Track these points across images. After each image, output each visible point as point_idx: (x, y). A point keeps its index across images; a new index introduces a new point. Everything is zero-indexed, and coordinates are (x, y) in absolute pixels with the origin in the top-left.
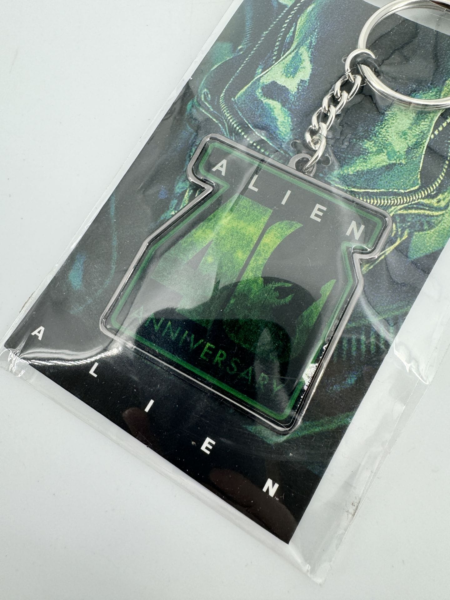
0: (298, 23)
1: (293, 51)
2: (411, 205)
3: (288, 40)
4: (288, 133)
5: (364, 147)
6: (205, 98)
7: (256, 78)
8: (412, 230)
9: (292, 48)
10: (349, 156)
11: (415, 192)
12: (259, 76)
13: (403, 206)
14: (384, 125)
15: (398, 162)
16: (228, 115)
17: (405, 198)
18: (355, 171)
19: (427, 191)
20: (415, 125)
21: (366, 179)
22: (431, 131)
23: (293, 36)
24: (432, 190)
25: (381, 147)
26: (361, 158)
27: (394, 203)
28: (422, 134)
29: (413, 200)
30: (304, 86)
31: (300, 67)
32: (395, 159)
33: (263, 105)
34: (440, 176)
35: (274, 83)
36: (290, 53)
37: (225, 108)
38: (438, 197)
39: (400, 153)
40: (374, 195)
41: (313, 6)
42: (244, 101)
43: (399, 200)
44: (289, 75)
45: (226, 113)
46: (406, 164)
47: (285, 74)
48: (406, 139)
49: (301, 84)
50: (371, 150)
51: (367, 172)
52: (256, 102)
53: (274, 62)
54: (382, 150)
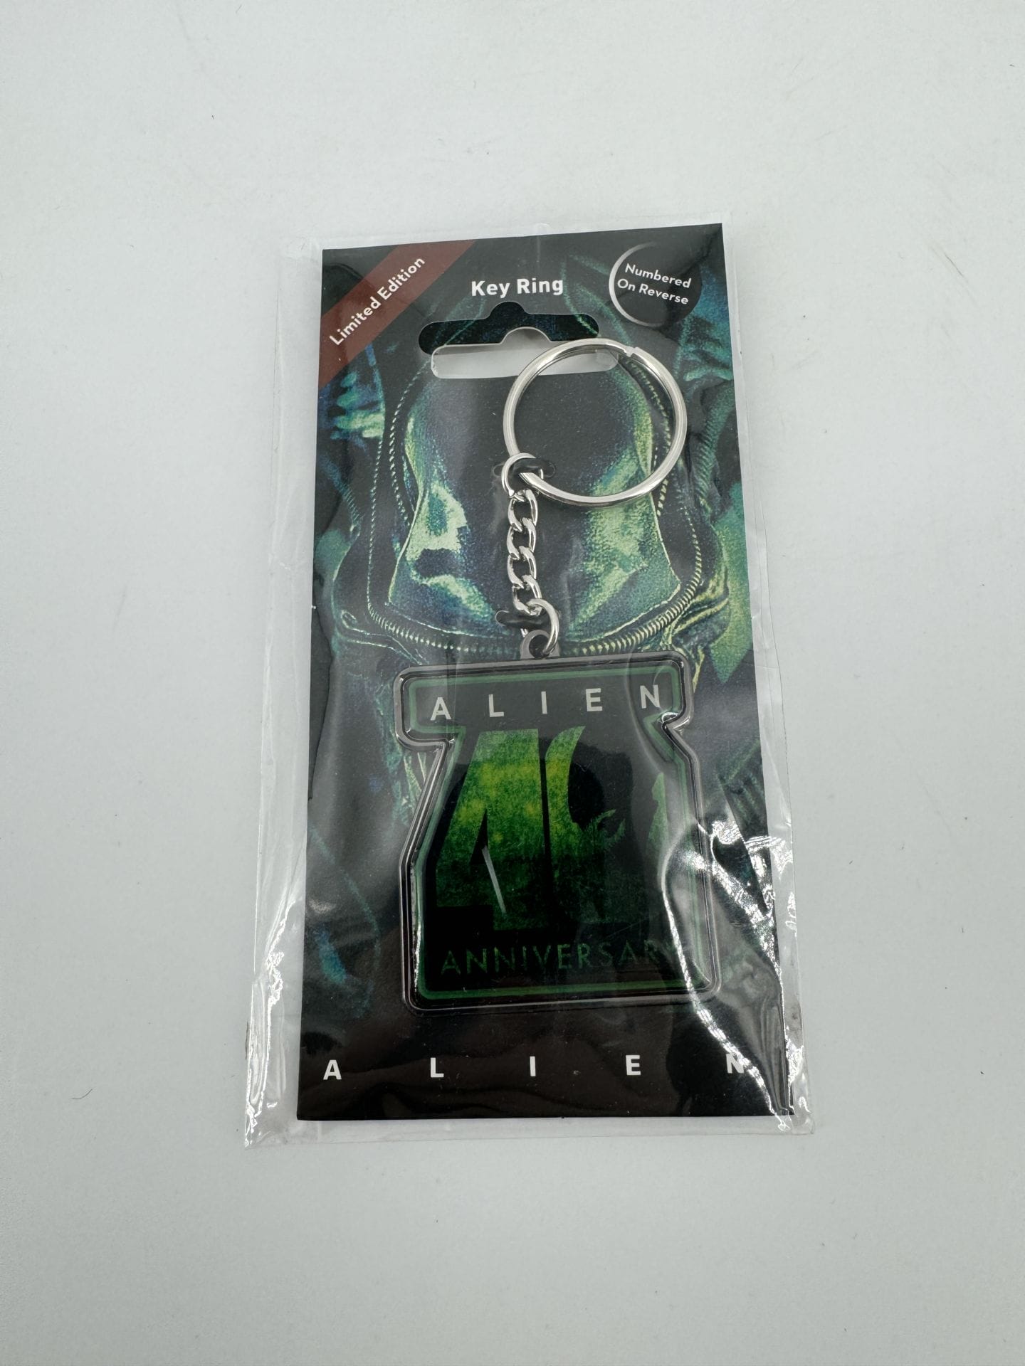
0: (407, 453)
1: (424, 496)
2: (684, 614)
3: (408, 485)
4: (484, 609)
5: (588, 573)
6: (349, 623)
7: (399, 559)
8: (705, 644)
9: (421, 493)
10: (577, 594)
11: (681, 593)
12: (401, 554)
13: (677, 620)
14: (593, 530)
15: (638, 569)
16: (394, 628)
17: (673, 609)
18: (595, 609)
19: (694, 585)
20: (630, 510)
21: (614, 613)
22: (654, 507)
23: (412, 476)
24: (698, 581)
25: (607, 560)
26: (592, 589)
27: (665, 623)
28: (645, 517)
29: (684, 606)
30: (467, 535)
31: (446, 512)
32: (633, 567)
33: (430, 589)
34: (697, 558)
35: (426, 553)
36: (423, 501)
37: (383, 621)
38: (710, 586)
39: (634, 556)
40: (635, 627)
41: (412, 420)
42: (403, 598)
43: (668, 616)
44: (439, 531)
45: (389, 628)
46: (649, 565)
47: (432, 533)
48: (630, 533)
49: (461, 534)
50: (598, 572)
51: (610, 602)
52: (418, 591)
53: (409, 524)
54: (610, 564)
